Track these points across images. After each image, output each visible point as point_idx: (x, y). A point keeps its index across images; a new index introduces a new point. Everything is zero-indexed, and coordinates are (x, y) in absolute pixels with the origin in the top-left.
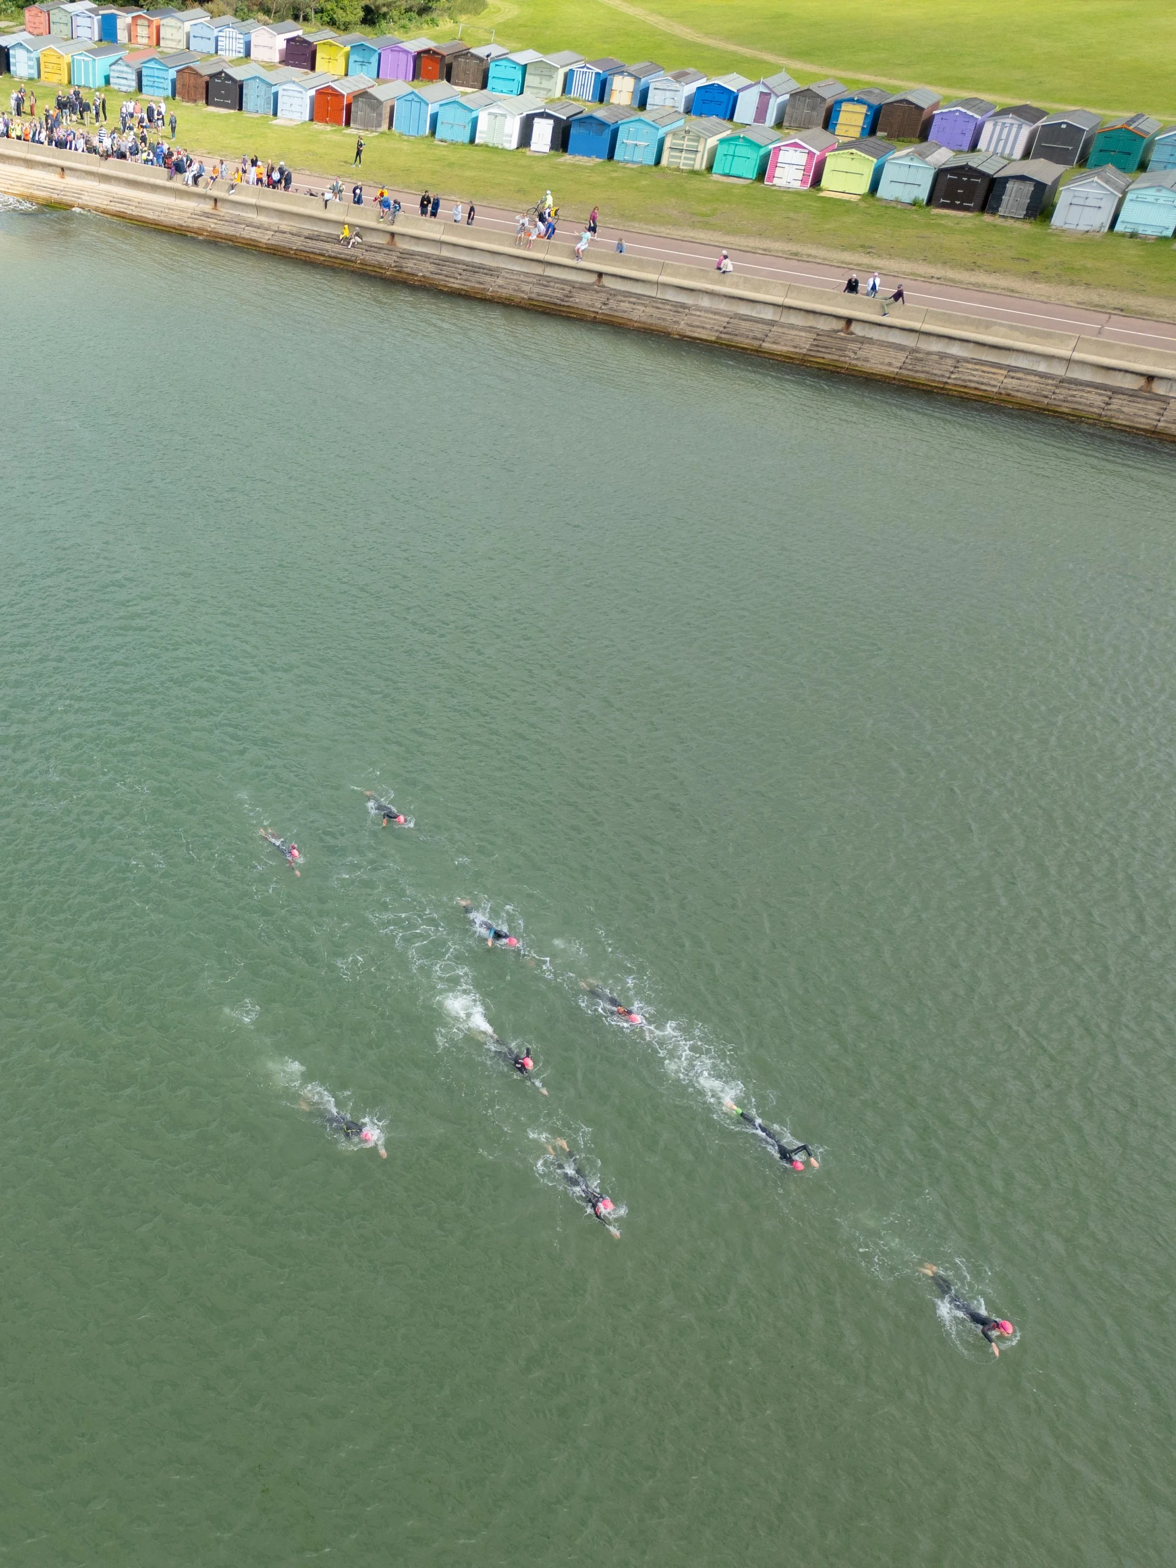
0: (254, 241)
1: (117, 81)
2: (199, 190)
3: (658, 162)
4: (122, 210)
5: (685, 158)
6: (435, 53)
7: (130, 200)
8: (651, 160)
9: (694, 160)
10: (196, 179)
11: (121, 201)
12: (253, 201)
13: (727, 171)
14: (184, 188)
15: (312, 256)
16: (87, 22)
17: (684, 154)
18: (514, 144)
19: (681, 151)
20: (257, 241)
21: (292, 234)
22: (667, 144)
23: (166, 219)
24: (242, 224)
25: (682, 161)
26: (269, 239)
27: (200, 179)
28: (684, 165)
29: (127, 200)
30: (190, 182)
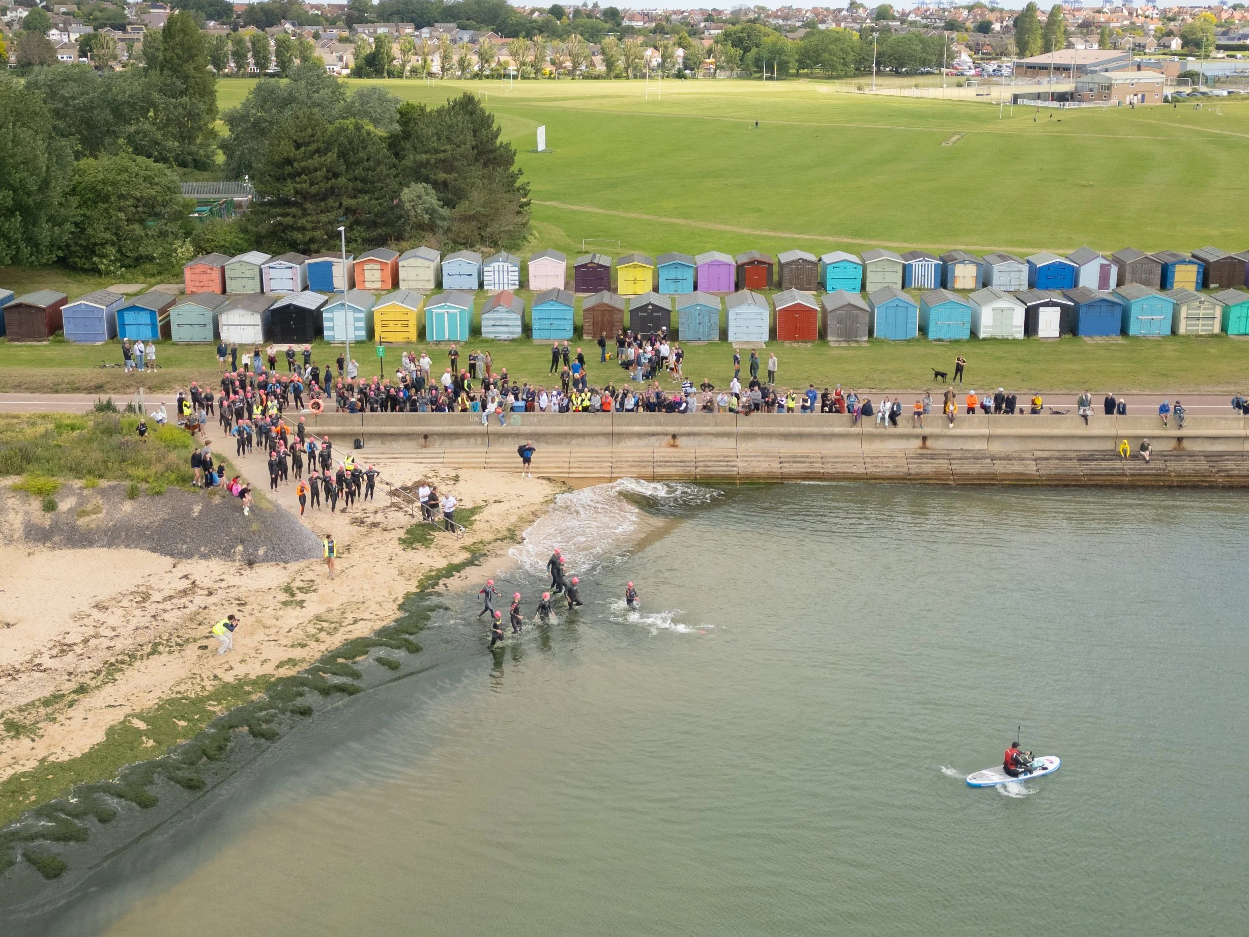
0: (1022, 474)
1: (492, 329)
2: (899, 430)
3: (1174, 332)
4: (809, 470)
5: (1203, 325)
6: (760, 262)
7: (807, 457)
8: (1167, 331)
9: (1212, 325)
10: (893, 416)
11: (795, 459)
12: (985, 431)
13: (1242, 331)
14: (878, 431)
15: (1112, 478)
16: (289, 273)
17: (1201, 322)
18: (1020, 335)
19: (1198, 319)
20: (1027, 474)
21: (1057, 458)
22: (1184, 312)
23: (878, 470)
24: (985, 458)
25: (1200, 328)
26: (1037, 470)
27: (898, 419)
28: (1202, 330)
29: (802, 457)
30: (887, 421)
